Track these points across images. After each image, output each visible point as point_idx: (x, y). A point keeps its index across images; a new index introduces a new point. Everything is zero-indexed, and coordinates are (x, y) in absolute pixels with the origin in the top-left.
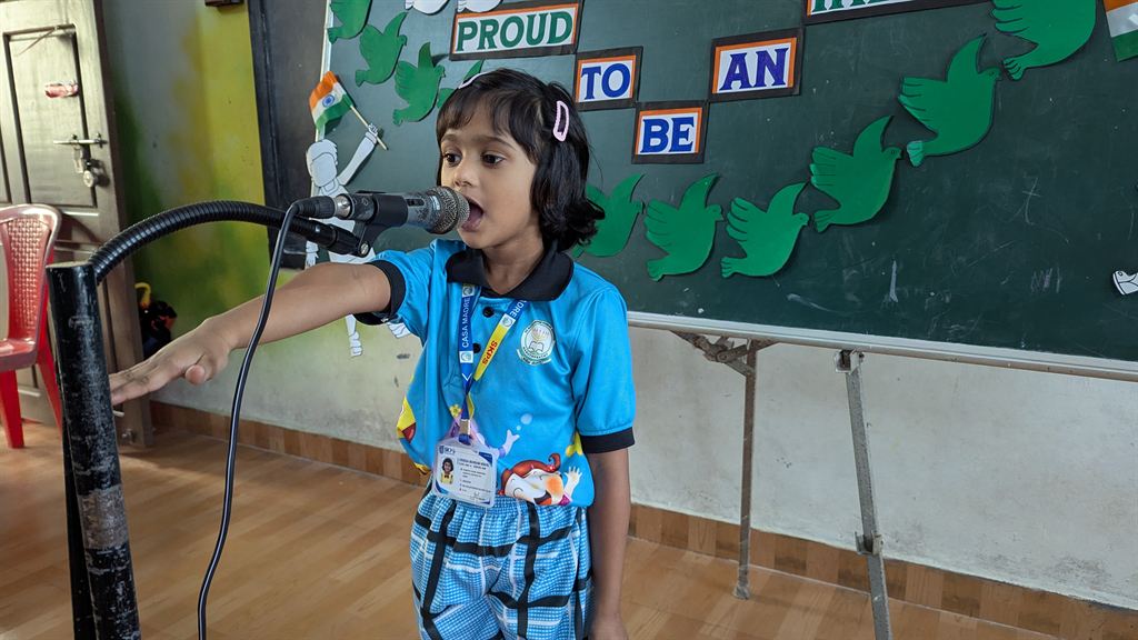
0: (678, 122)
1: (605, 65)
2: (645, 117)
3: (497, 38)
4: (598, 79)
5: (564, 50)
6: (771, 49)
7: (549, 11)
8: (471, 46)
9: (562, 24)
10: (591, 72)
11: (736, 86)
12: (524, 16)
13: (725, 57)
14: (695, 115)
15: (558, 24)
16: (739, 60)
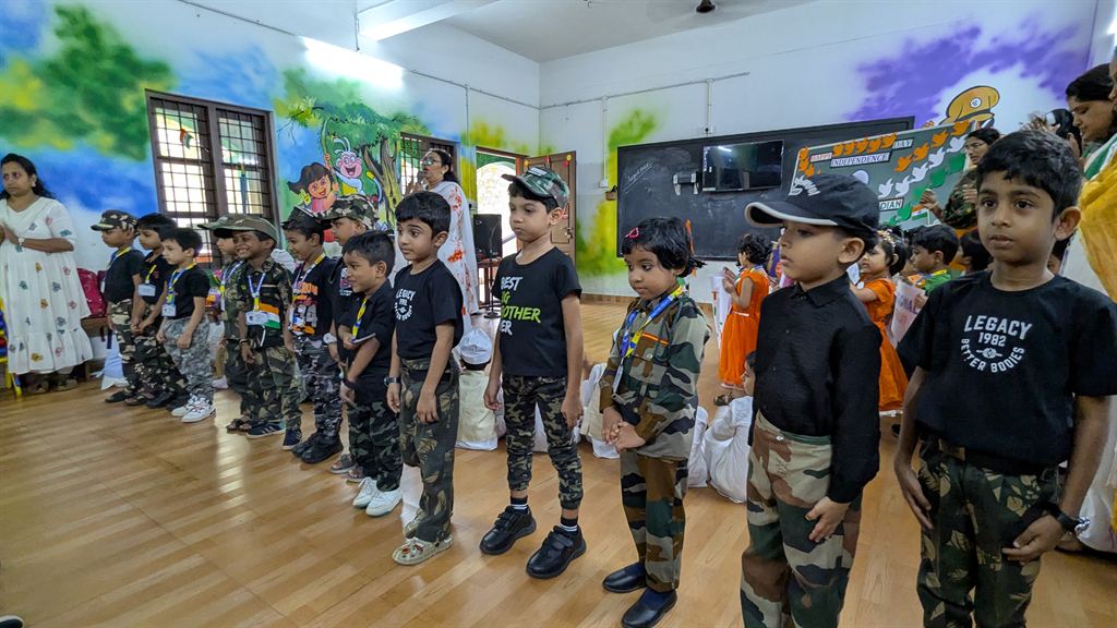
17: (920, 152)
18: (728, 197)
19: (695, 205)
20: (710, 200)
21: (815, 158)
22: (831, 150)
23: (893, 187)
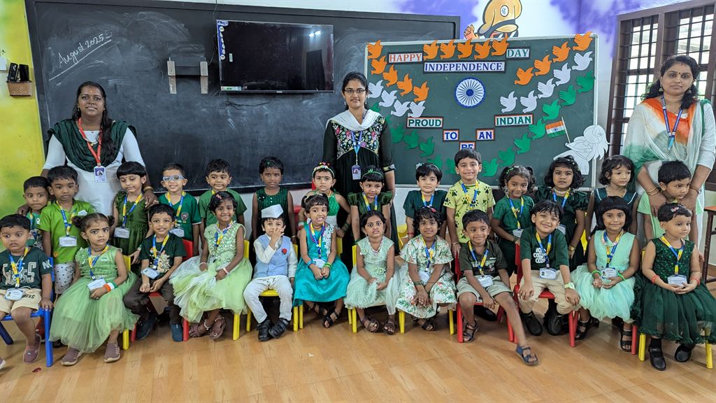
0: (469, 145)
1: (451, 132)
2: (461, 144)
3: (420, 124)
4: (449, 135)
5: (441, 128)
6: (489, 132)
7: (435, 119)
8: (412, 125)
9: (438, 123)
10: (447, 134)
11: (482, 138)
12: (428, 119)
13: (479, 132)
14: (473, 144)
15: (436, 123)
16: (482, 133)
17: (543, 66)
18: (257, 101)
19: (204, 110)
20: (231, 104)
21: (395, 58)
22: (419, 49)
23: (518, 102)
